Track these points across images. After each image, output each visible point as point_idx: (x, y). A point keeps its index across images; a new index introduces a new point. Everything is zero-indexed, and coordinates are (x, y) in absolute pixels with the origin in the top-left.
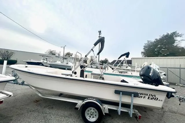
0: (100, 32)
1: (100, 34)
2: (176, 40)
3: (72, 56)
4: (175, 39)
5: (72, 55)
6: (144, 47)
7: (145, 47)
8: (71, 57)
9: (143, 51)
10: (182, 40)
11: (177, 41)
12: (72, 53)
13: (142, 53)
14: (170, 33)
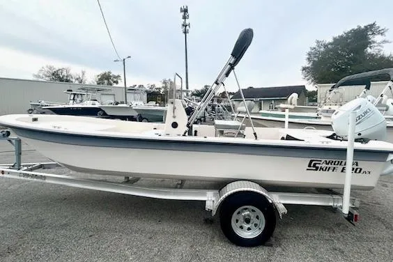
0: (186, 11)
1: (185, 18)
2: (374, 42)
3: (117, 82)
4: (373, 39)
5: (119, 81)
6: (307, 57)
7: (309, 54)
8: (115, 85)
9: (307, 64)
10: (385, 42)
11: (375, 44)
12: (116, 75)
13: (304, 69)
14: (363, 27)
